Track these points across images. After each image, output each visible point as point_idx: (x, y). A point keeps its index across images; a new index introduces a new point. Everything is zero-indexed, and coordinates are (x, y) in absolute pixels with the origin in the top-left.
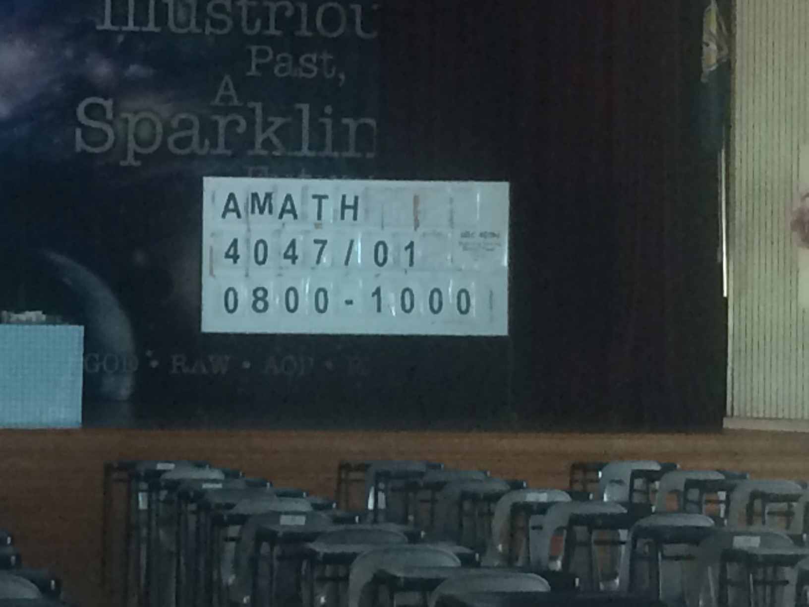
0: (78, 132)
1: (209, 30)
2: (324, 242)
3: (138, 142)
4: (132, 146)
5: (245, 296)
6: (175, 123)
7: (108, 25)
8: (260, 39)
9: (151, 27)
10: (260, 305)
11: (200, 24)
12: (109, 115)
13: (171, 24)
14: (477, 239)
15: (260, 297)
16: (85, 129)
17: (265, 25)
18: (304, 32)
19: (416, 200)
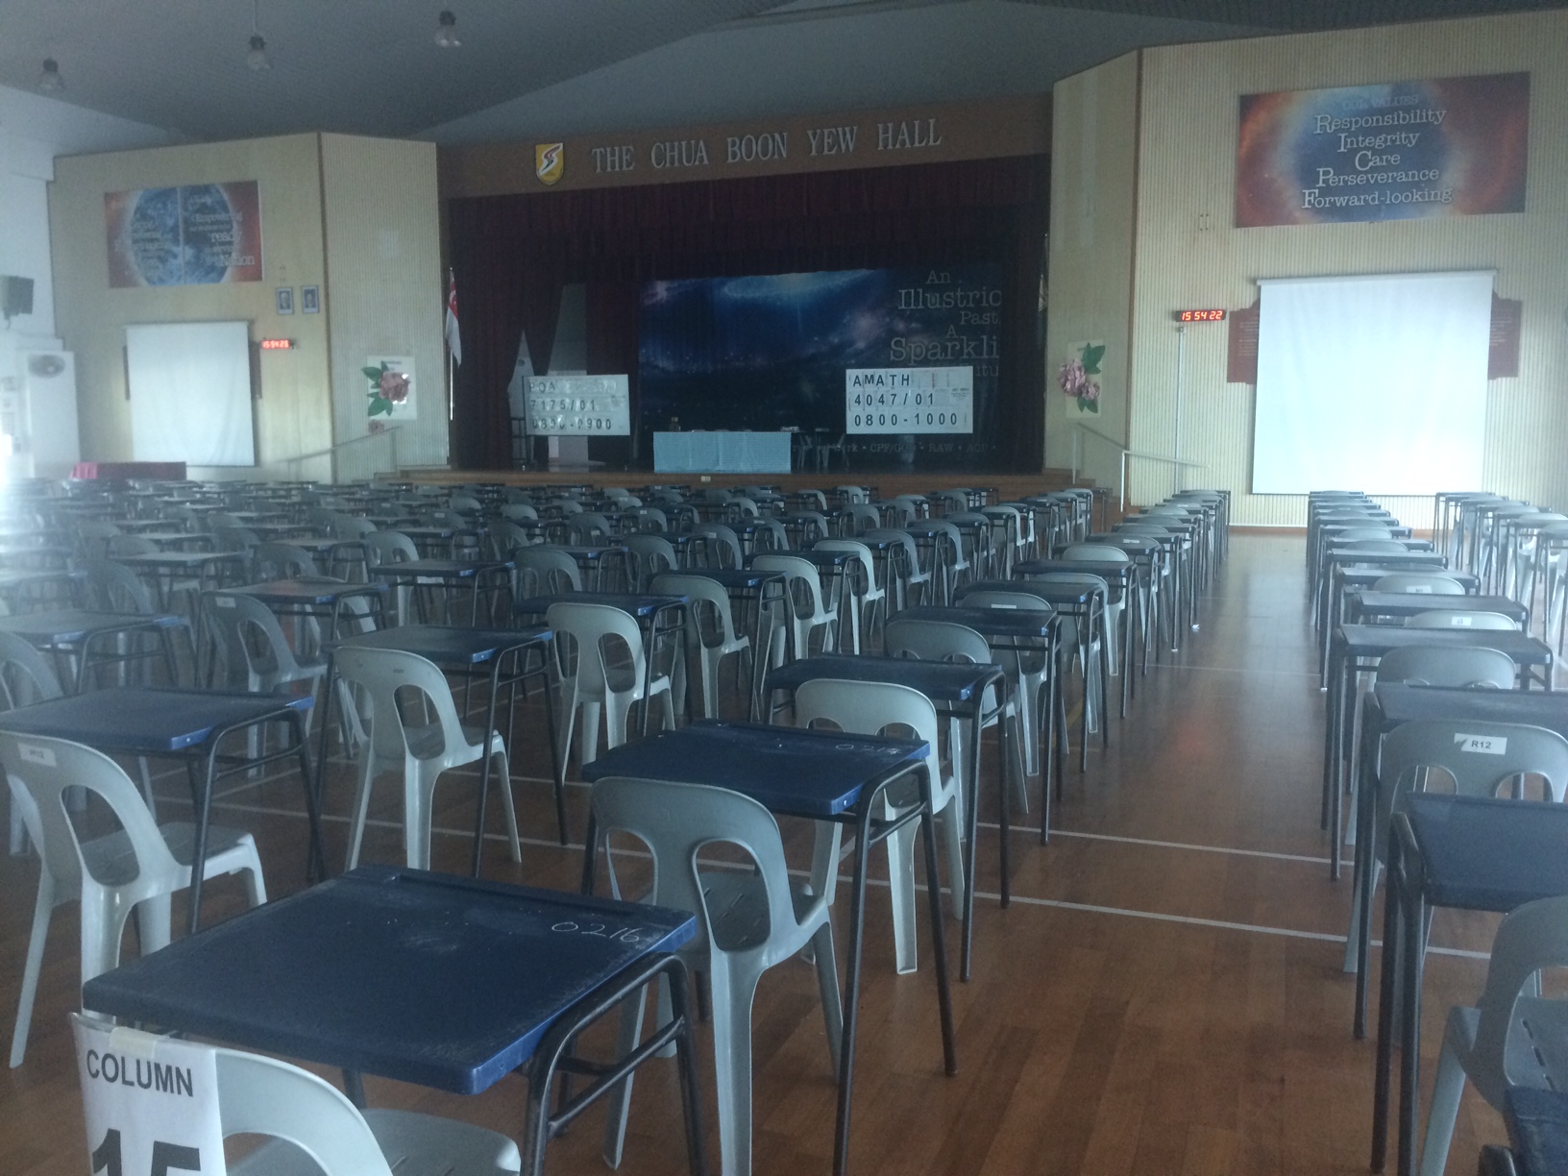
0: (892, 352)
1: (944, 306)
2: (895, 395)
3: (916, 356)
4: (913, 357)
5: (863, 419)
6: (930, 347)
7: (903, 307)
8: (965, 308)
9: (921, 307)
10: (869, 422)
11: (941, 304)
12: (904, 345)
13: (929, 305)
14: (959, 392)
15: (869, 418)
16: (895, 351)
17: (968, 302)
18: (984, 304)
19: (933, 375)
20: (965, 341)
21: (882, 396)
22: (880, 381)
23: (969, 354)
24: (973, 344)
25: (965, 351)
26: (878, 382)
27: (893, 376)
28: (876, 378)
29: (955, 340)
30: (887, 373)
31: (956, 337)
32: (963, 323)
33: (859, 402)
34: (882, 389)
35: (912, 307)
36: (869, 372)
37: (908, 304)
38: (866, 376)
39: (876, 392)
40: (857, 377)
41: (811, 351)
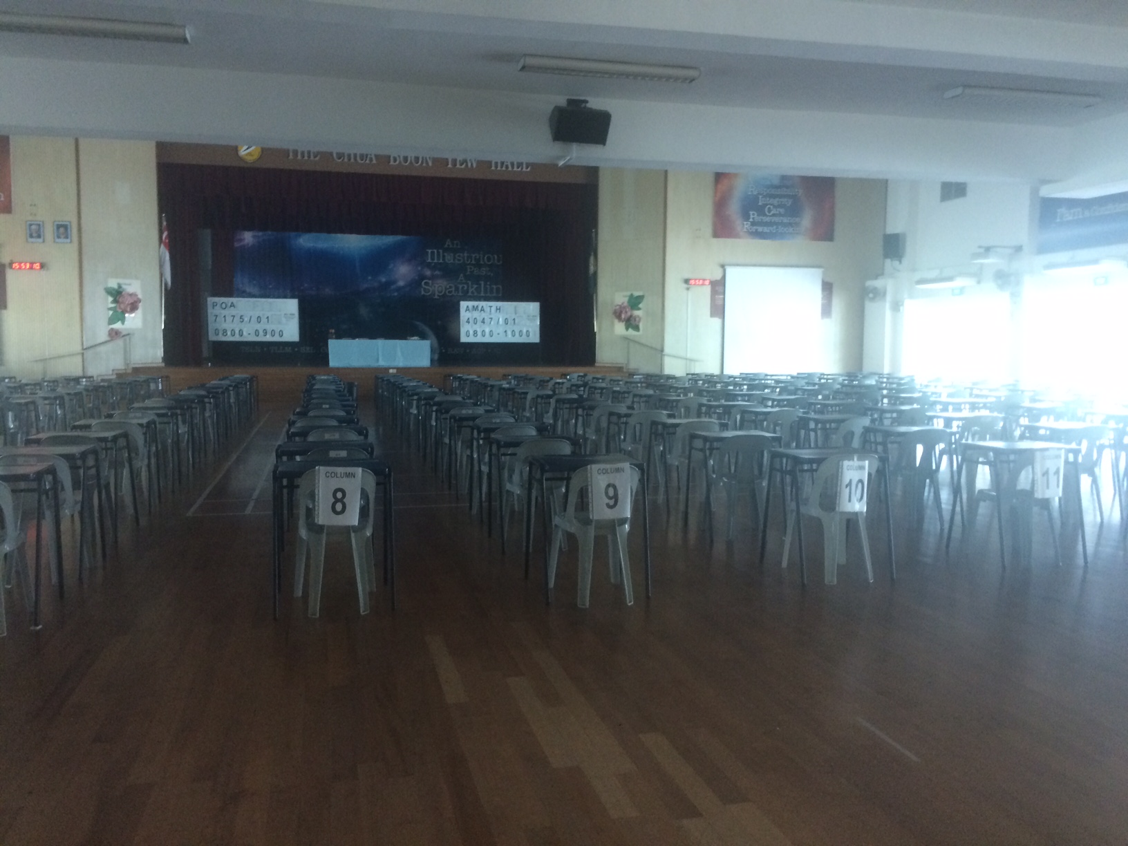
0: (422, 289)
1: (457, 262)
2: (492, 318)
5: (471, 333)
6: (448, 287)
7: (429, 260)
8: (469, 264)
9: (441, 261)
10: (475, 335)
11: (454, 260)
12: (430, 284)
13: (446, 260)
14: (531, 317)
15: (475, 333)
16: (425, 289)
17: (471, 261)
18: (482, 262)
19: (515, 307)
20: (470, 283)
21: (484, 319)
22: (483, 310)
23: (472, 293)
24: (475, 286)
25: (470, 291)
26: (481, 310)
27: (491, 307)
28: (480, 308)
29: (464, 283)
30: (487, 305)
31: (464, 281)
32: (468, 273)
33: (469, 322)
34: (483, 315)
35: (436, 261)
36: (476, 303)
37: (433, 259)
38: (474, 306)
39: (480, 316)
40: (468, 307)
41: (365, 286)
